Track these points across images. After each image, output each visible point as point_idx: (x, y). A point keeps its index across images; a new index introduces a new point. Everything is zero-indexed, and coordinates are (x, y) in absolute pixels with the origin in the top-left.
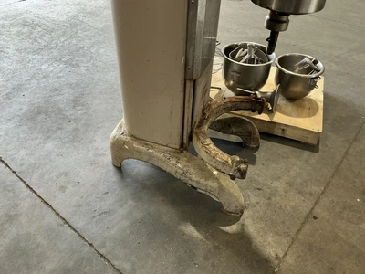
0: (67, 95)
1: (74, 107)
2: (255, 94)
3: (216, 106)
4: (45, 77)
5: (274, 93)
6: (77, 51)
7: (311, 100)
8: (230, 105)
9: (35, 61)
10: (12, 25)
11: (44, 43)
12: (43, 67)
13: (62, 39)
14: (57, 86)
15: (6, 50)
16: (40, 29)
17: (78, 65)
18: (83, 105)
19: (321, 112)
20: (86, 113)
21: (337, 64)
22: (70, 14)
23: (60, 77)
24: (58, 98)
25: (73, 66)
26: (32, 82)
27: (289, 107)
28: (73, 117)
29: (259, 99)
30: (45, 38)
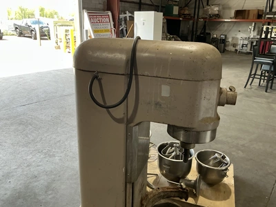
0: (42, 181)
1: (46, 192)
2: (181, 185)
3: (152, 195)
4: (28, 166)
5: (196, 181)
6: (55, 144)
7: (225, 185)
8: (162, 194)
9: (23, 153)
10: (12, 124)
11: (32, 138)
12: (28, 157)
13: (45, 135)
14: (36, 173)
15: (4, 144)
16: (31, 127)
17: (54, 156)
18: (53, 190)
19: (233, 195)
20: (54, 197)
21: (242, 151)
22: (54, 115)
23: (40, 166)
24: (36, 184)
25: (50, 156)
26: (18, 170)
27: (209, 191)
28: (44, 201)
29: (185, 189)
30: (33, 134)
